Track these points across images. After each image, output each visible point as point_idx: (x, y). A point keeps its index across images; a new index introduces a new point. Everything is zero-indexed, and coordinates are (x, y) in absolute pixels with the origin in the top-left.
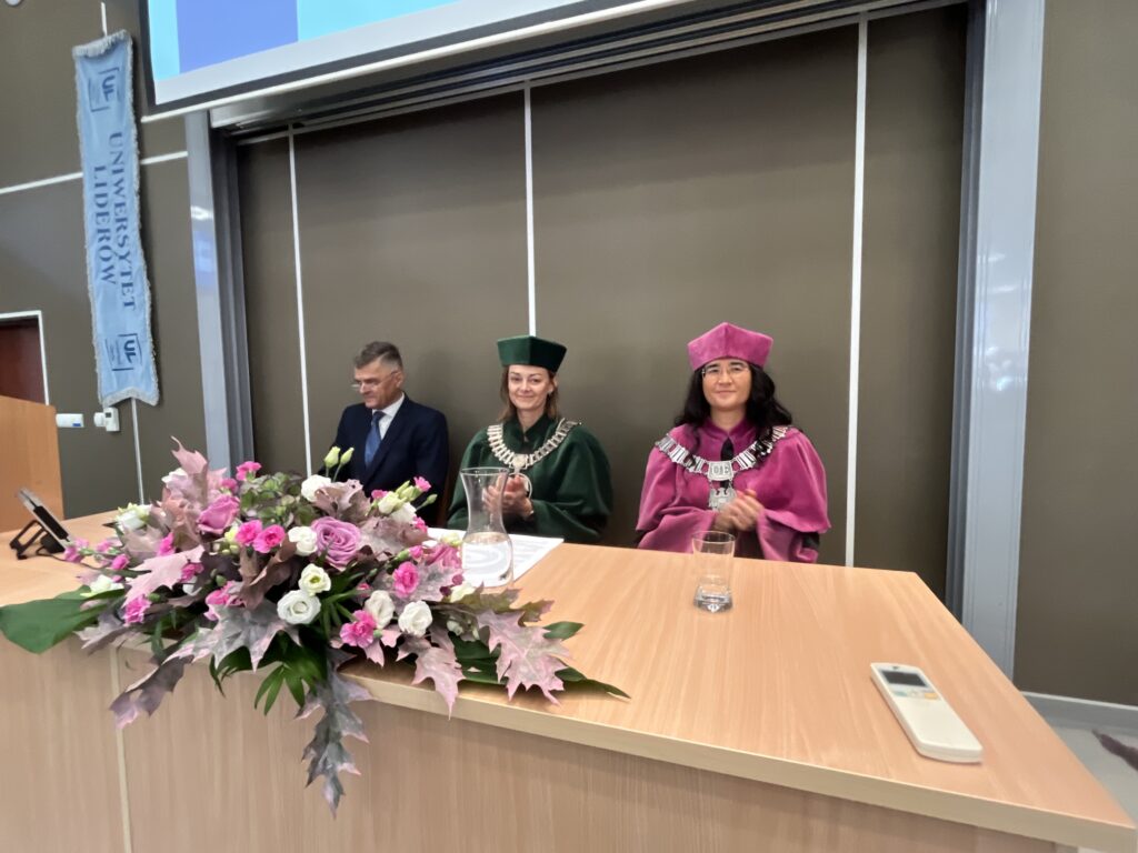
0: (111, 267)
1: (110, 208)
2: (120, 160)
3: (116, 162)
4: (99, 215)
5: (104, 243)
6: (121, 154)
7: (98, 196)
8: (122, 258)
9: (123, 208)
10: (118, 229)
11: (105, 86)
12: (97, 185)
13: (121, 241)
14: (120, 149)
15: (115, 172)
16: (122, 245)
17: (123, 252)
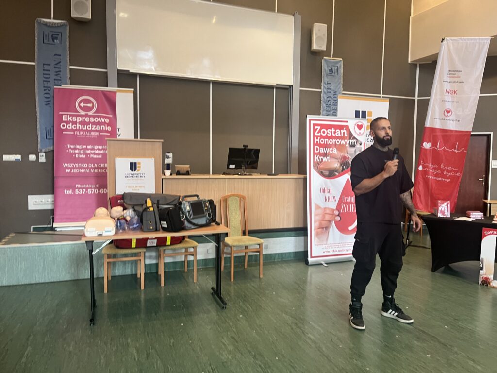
1: (52, 79)
2: (60, 64)
3: (57, 64)
4: (44, 81)
5: (47, 91)
6: (60, 62)
7: (44, 74)
9: (60, 81)
11: (52, 36)
12: (44, 70)
14: (59, 60)
15: (55, 67)
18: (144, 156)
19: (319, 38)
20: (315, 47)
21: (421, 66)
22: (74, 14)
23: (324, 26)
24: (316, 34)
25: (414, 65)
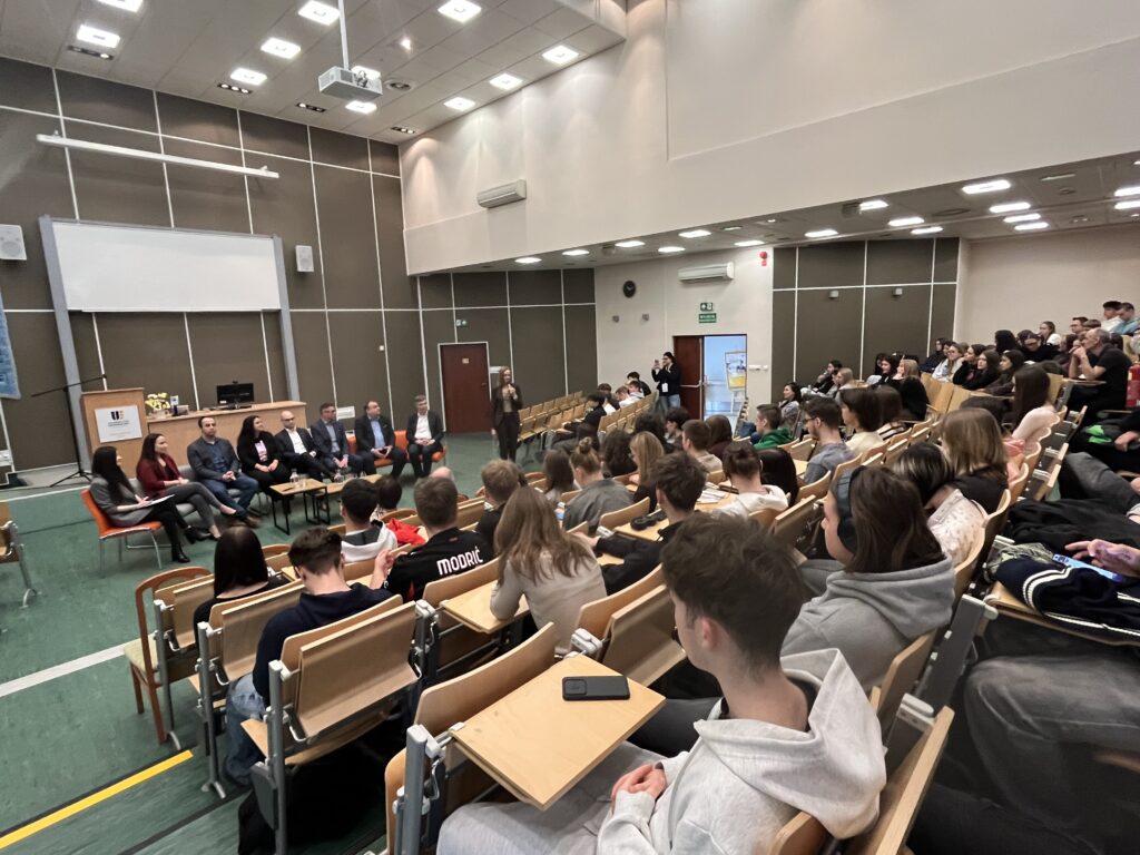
18: (125, 404)
19: (304, 260)
20: (300, 269)
22: (3, 255)
23: (308, 249)
24: (300, 255)
25: (413, 278)
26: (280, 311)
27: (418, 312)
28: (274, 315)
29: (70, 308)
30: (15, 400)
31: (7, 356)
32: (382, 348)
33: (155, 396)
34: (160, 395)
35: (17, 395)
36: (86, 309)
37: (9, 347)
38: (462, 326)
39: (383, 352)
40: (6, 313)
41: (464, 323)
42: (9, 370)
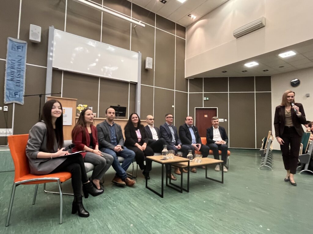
0: (14, 78)
3: (19, 60)
4: (11, 68)
5: (12, 74)
6: (21, 60)
7: (12, 65)
8: (17, 77)
9: (20, 69)
10: (17, 72)
12: (11, 63)
13: (18, 74)
15: (18, 62)
16: (18, 75)
17: (19, 76)
19: (149, 64)
20: (147, 67)
21: (190, 80)
22: (31, 38)
23: (151, 59)
24: (148, 62)
25: (187, 79)
26: (137, 83)
27: (187, 94)
28: (134, 85)
29: (53, 67)
30: (21, 105)
31: (22, 84)
32: (173, 106)
33: (82, 105)
34: (84, 105)
35: (22, 103)
36: (60, 68)
37: (24, 80)
38: (207, 100)
39: (173, 108)
40: (27, 65)
41: (208, 99)
42: (22, 90)
